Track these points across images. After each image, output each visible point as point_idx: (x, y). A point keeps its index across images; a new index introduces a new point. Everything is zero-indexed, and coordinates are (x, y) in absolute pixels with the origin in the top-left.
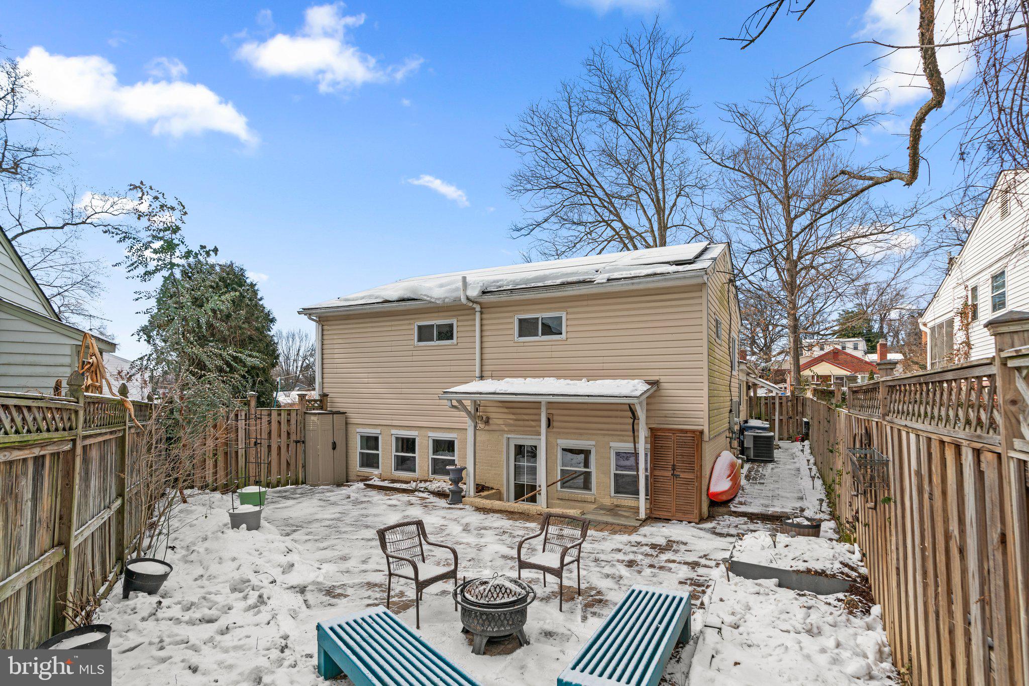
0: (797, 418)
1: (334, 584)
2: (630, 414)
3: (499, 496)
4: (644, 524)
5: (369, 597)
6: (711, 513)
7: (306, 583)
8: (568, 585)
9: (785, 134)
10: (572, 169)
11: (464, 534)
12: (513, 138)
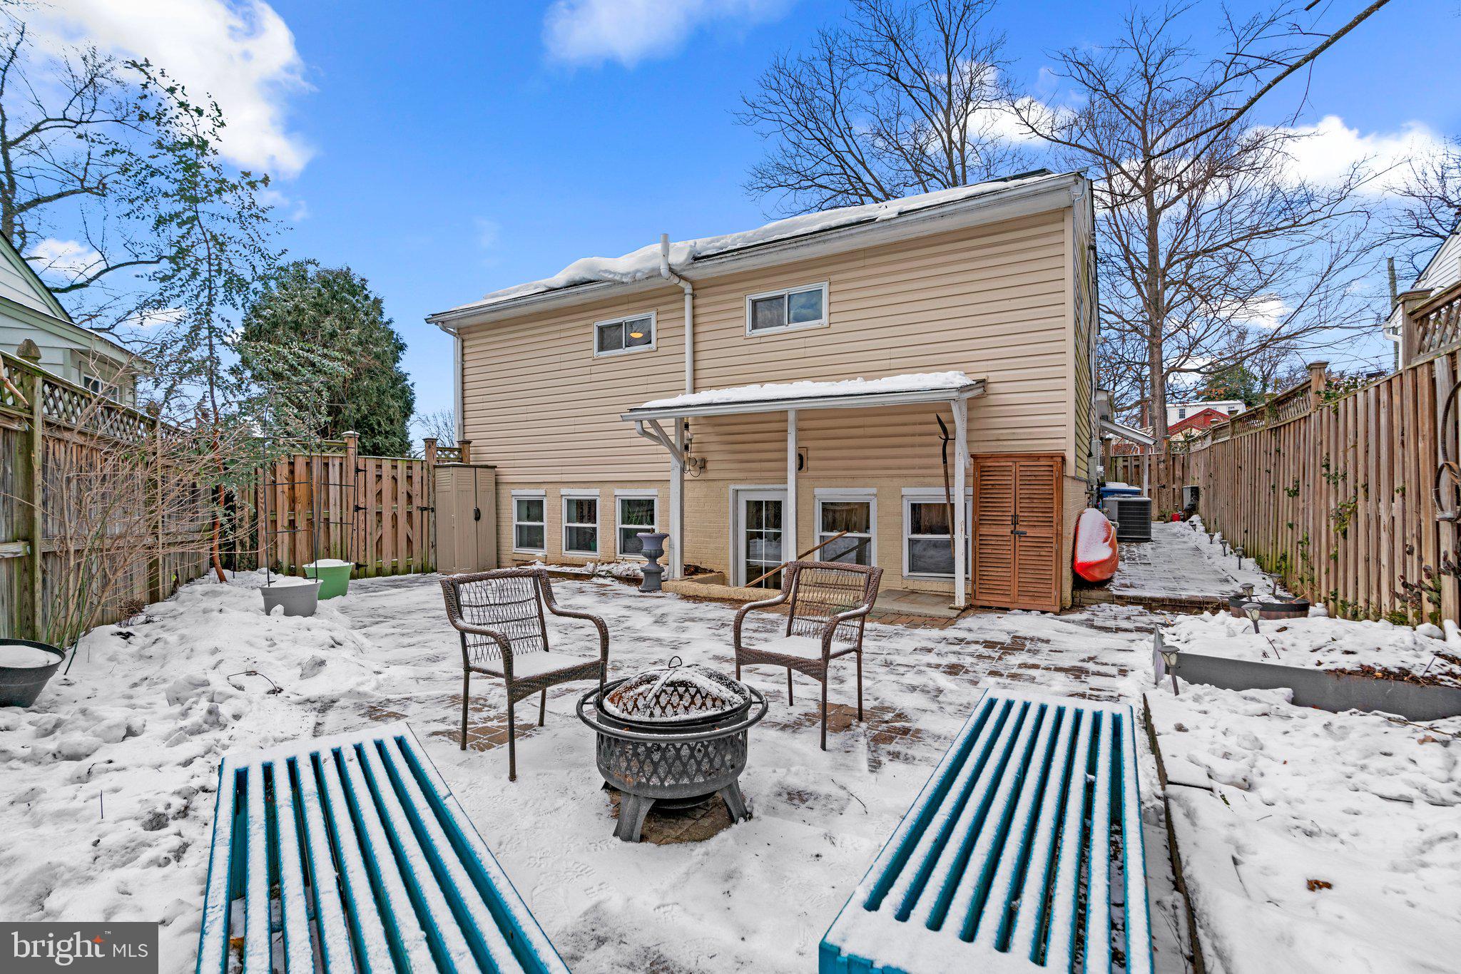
0: (1174, 486)
1: (390, 697)
2: (938, 428)
3: (722, 579)
4: (964, 614)
5: (443, 720)
6: (1077, 600)
7: (335, 694)
8: (838, 702)
9: (1147, 90)
10: (837, 156)
11: (655, 627)
12: (750, 111)
